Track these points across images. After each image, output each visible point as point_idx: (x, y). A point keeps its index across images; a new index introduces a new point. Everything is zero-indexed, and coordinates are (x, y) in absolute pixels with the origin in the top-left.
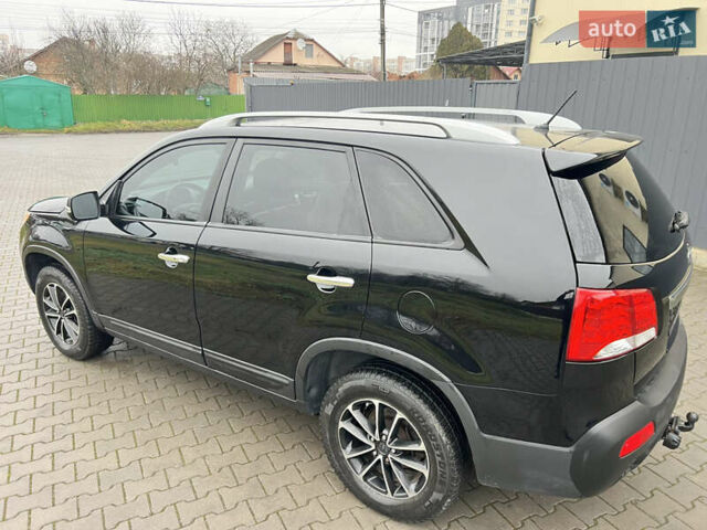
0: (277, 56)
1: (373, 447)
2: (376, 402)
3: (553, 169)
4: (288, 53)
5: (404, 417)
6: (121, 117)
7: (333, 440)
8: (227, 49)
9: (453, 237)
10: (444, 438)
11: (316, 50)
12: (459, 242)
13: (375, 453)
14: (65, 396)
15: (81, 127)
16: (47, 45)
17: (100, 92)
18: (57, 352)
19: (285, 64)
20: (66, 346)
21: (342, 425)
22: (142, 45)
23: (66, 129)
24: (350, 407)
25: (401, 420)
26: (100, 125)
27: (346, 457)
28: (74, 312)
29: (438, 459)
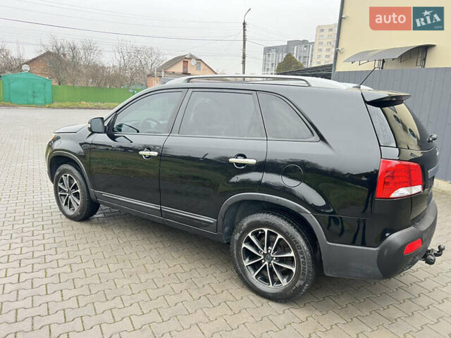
0: (179, 68)
1: (263, 257)
2: (266, 230)
3: (367, 100)
4: (185, 66)
5: (282, 237)
6: (81, 100)
7: (238, 255)
8: (146, 64)
9: (313, 135)
10: (305, 248)
11: (202, 66)
12: (316, 137)
13: (263, 261)
14: (72, 238)
15: (56, 104)
16: (38, 55)
17: (69, 84)
18: (63, 217)
19: (183, 74)
20: (70, 213)
21: (244, 245)
22: (96, 59)
23: (47, 106)
24: (250, 235)
25: (280, 239)
26: (68, 104)
27: (246, 265)
28: (79, 191)
29: (302, 260)
